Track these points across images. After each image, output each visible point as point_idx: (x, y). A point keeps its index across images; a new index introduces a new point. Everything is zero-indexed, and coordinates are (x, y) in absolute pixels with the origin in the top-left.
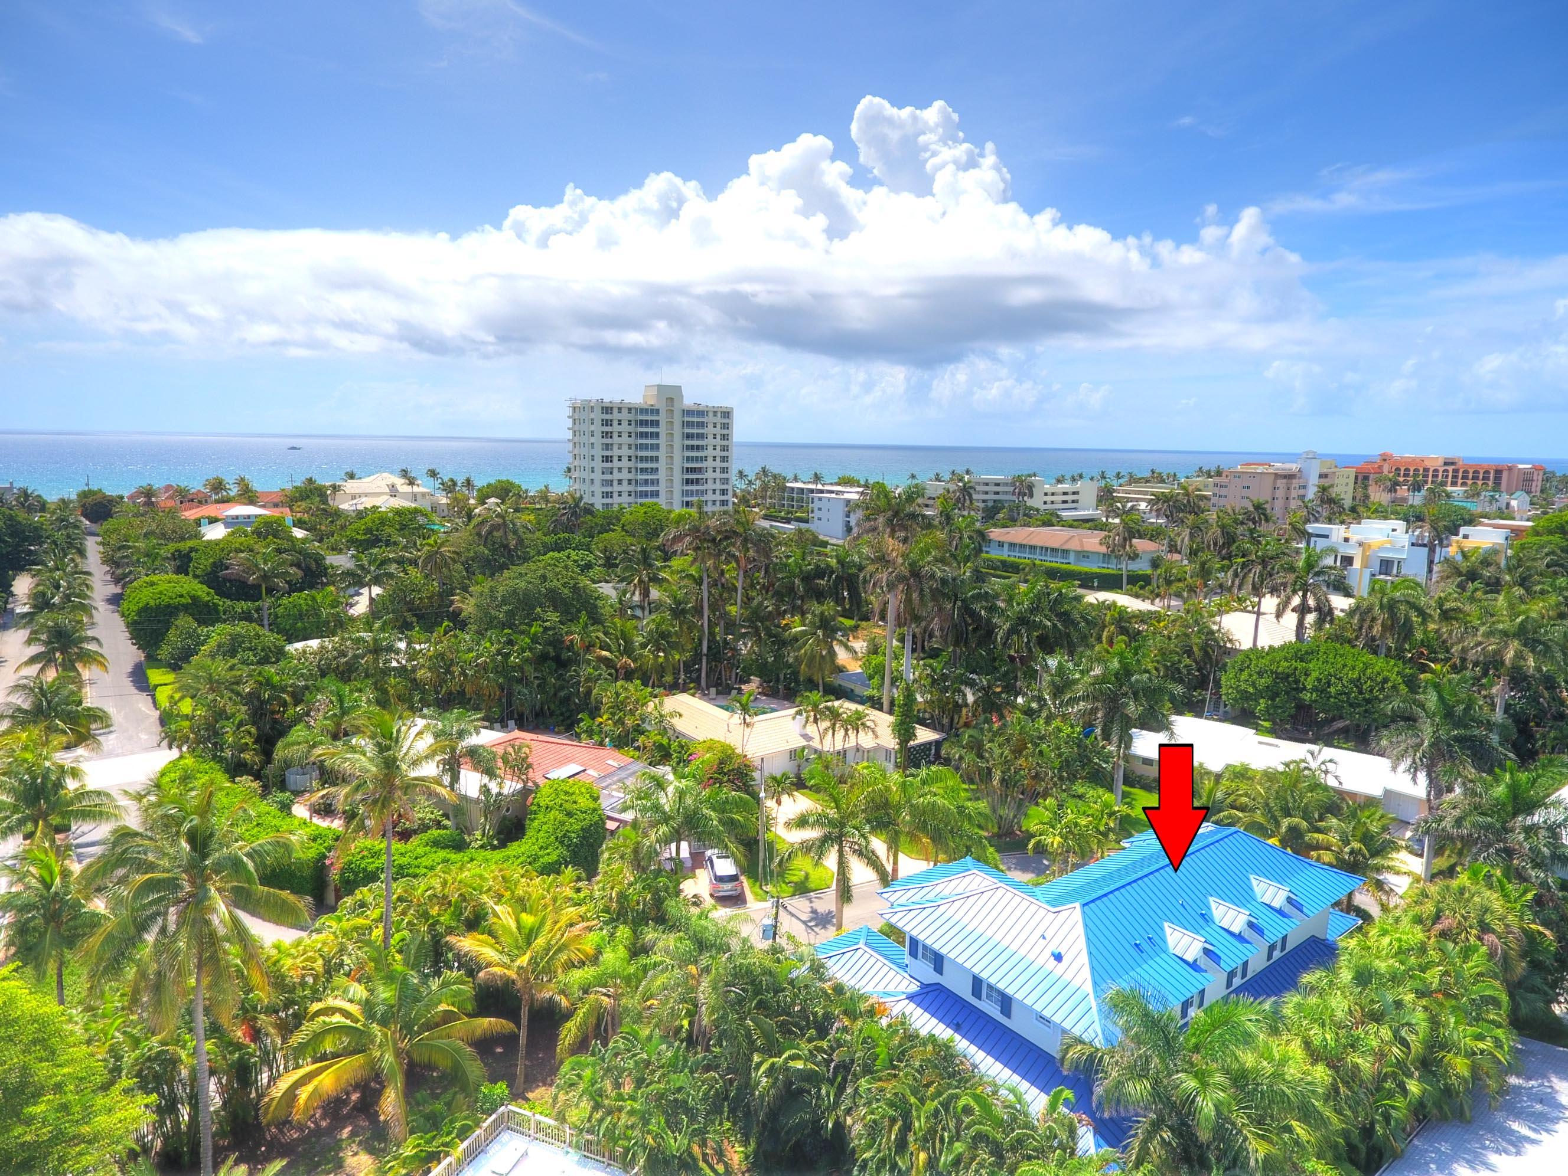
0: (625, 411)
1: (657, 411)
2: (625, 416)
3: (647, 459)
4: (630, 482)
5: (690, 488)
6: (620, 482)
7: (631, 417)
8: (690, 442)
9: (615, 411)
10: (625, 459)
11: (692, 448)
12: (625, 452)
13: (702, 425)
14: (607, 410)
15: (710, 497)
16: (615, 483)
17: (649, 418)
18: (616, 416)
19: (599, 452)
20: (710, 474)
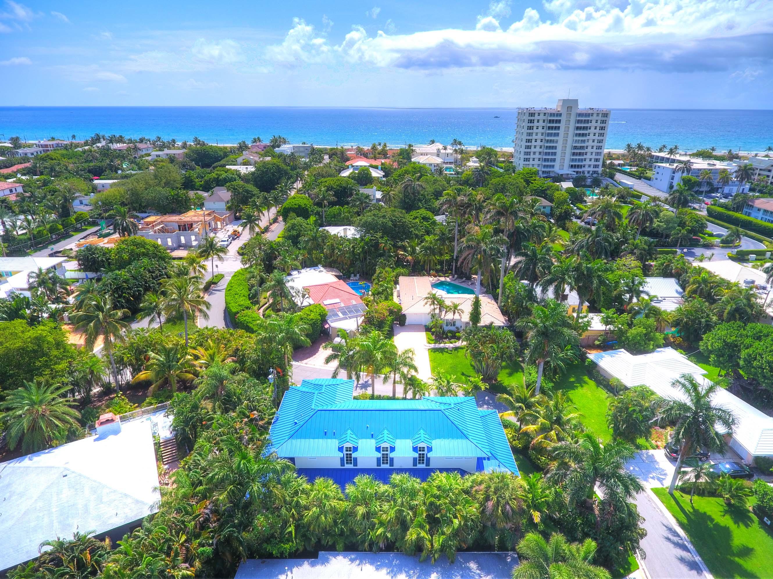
0: (542, 115)
1: (561, 115)
2: (542, 117)
3: (551, 141)
4: (540, 153)
5: (575, 157)
6: (534, 153)
7: (545, 118)
8: (579, 132)
9: (536, 115)
10: (539, 141)
11: (579, 135)
12: (539, 137)
13: (587, 122)
14: (532, 114)
15: (587, 162)
16: (532, 154)
17: (555, 118)
18: (536, 117)
19: (525, 137)
20: (589, 150)
